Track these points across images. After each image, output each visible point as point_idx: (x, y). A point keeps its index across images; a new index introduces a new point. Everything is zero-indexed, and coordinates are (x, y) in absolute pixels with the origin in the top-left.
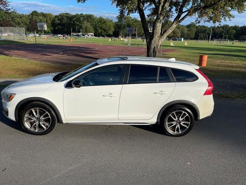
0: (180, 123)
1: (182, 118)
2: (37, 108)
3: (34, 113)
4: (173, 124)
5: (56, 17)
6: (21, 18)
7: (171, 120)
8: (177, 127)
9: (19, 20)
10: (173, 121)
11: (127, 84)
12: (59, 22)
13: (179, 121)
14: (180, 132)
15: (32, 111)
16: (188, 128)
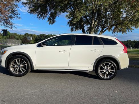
0: (108, 71)
1: (109, 67)
2: (19, 59)
3: (17, 62)
4: (103, 71)
5: (38, 36)
6: (19, 36)
7: (102, 68)
8: (106, 73)
9: (18, 37)
10: (104, 69)
11: (74, 45)
12: (39, 38)
13: (108, 69)
14: (109, 77)
15: (16, 60)
16: (113, 74)
